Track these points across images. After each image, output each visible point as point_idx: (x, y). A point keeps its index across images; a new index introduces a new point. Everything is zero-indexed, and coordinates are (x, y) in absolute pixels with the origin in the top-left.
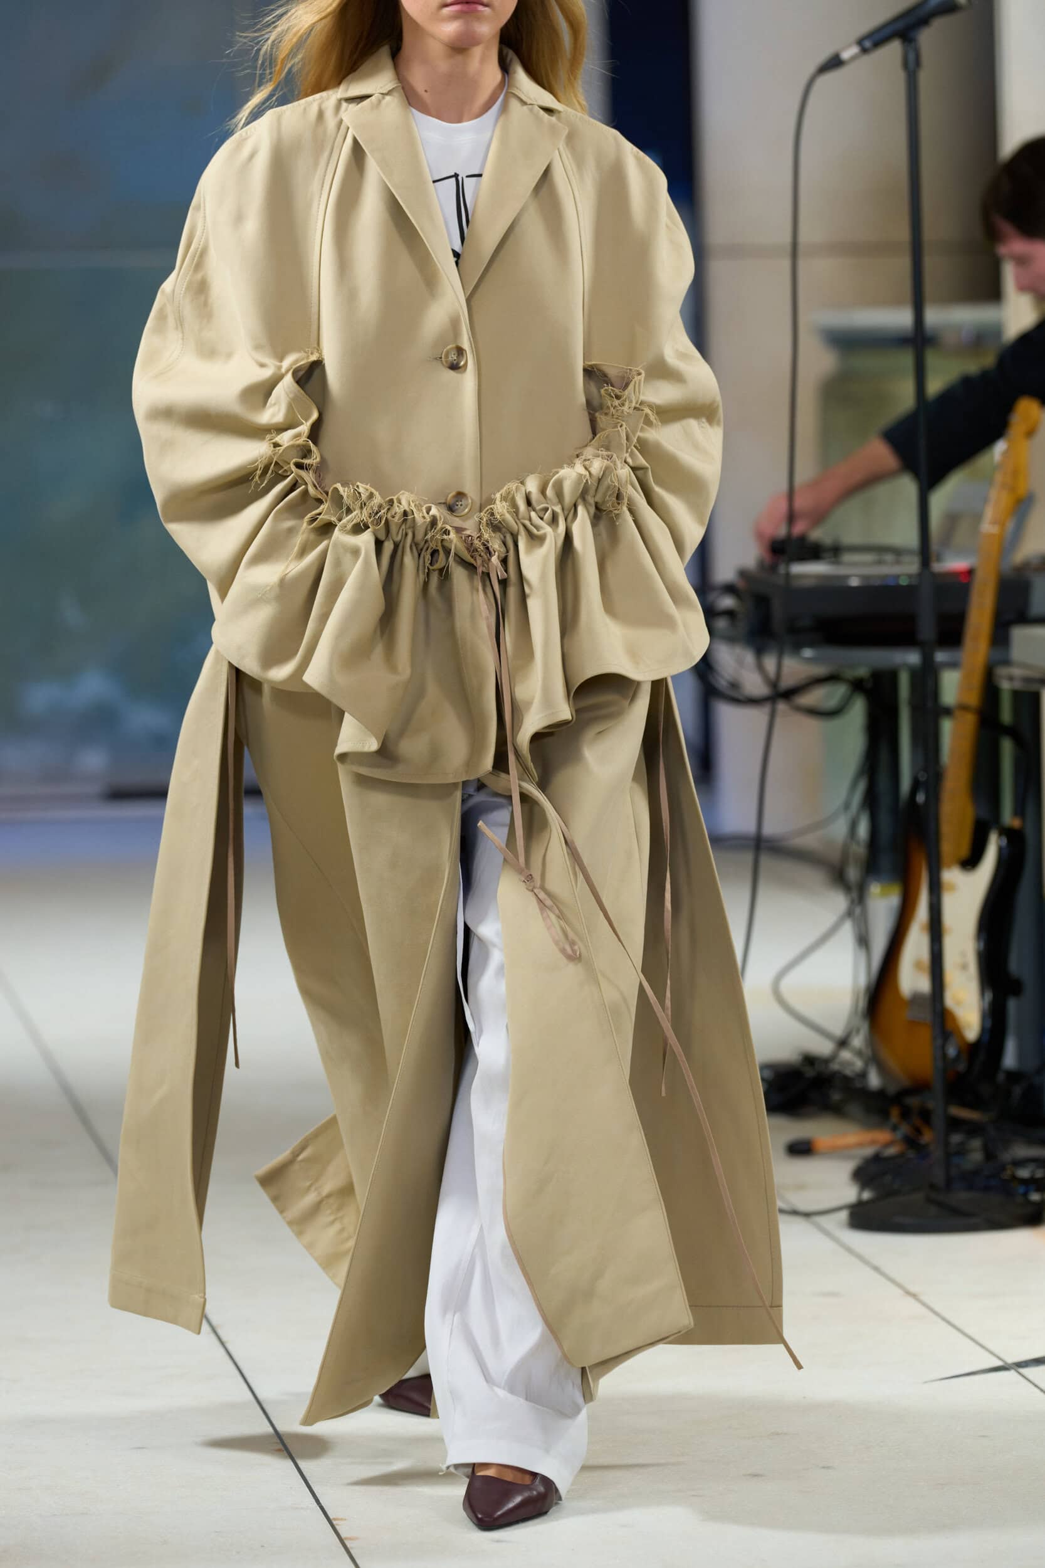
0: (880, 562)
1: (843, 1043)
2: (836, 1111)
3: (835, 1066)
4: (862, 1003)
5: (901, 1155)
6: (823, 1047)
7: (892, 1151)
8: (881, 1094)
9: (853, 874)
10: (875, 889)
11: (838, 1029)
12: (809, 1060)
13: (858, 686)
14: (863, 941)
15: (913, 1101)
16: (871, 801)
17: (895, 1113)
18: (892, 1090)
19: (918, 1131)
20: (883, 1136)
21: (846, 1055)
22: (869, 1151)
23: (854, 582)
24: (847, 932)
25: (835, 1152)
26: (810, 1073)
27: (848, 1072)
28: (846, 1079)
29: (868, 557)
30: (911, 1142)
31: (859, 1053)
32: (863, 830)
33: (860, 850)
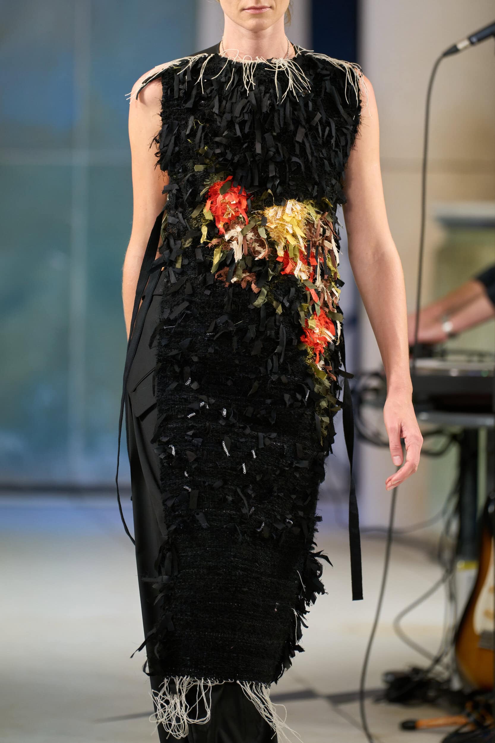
0: (469, 361)
1: (437, 661)
2: (431, 702)
3: (430, 675)
4: (451, 636)
5: (472, 732)
6: (424, 663)
7: (466, 729)
8: (460, 693)
9: (447, 555)
10: (460, 565)
11: (435, 651)
12: (416, 671)
13: (454, 438)
14: (452, 597)
15: (480, 698)
16: (460, 509)
17: (469, 706)
18: (468, 691)
19: (483, 718)
20: (461, 720)
21: (439, 668)
22: (452, 729)
23: (454, 373)
24: (442, 592)
25: (431, 729)
26: (417, 678)
27: (439, 679)
28: (439, 683)
29: (462, 358)
30: (479, 724)
31: (447, 667)
32: (454, 527)
33: (451, 540)
